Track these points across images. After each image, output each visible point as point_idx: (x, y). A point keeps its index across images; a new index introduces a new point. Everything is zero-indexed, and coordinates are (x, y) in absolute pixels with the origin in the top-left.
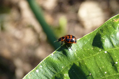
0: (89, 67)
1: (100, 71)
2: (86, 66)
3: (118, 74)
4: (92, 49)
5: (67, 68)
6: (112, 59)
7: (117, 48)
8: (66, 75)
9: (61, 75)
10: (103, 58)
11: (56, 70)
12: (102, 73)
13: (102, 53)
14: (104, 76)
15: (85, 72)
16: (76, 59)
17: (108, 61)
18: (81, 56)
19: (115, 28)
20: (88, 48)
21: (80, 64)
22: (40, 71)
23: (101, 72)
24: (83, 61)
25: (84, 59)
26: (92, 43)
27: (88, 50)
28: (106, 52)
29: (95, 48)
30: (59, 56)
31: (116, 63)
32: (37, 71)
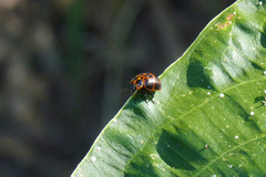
0: (200, 132)
1: (224, 135)
2: (193, 132)
3: (263, 136)
4: (191, 93)
5: (151, 141)
6: (240, 107)
7: (243, 83)
8: (155, 156)
9: (142, 157)
10: (222, 107)
11: (130, 150)
12: (230, 139)
13: (216, 99)
14: (236, 144)
15: (194, 144)
16: (166, 121)
17: (234, 112)
18: (174, 113)
19: (226, 44)
20: (181, 93)
21: (177, 128)
22: (98, 158)
23: (226, 138)
24: (181, 122)
25: (181, 117)
26: (185, 81)
27: (183, 98)
28: (222, 95)
29: (197, 90)
30: (129, 120)
31: (252, 113)
32: (94, 159)
